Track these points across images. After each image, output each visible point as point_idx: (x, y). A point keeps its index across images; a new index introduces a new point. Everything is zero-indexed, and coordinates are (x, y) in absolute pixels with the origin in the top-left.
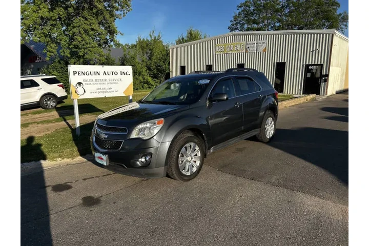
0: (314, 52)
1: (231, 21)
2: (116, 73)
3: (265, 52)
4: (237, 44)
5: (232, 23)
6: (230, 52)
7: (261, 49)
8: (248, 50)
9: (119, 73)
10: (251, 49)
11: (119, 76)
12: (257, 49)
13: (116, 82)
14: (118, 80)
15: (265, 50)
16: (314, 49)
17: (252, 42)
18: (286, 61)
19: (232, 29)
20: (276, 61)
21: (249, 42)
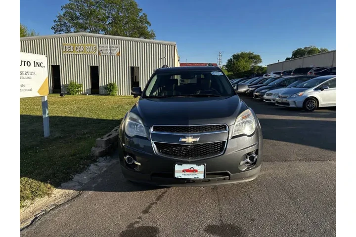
0: (162, 60)
1: (55, 21)
2: (29, 63)
3: (119, 56)
4: (88, 45)
5: (56, 23)
6: (81, 53)
7: (115, 53)
8: (101, 52)
9: (32, 64)
10: (104, 52)
11: (32, 68)
12: (110, 52)
13: (29, 76)
14: (31, 74)
15: (118, 54)
16: (162, 57)
17: (104, 45)
18: (139, 66)
19: (57, 30)
20: (130, 66)
21: (102, 45)
